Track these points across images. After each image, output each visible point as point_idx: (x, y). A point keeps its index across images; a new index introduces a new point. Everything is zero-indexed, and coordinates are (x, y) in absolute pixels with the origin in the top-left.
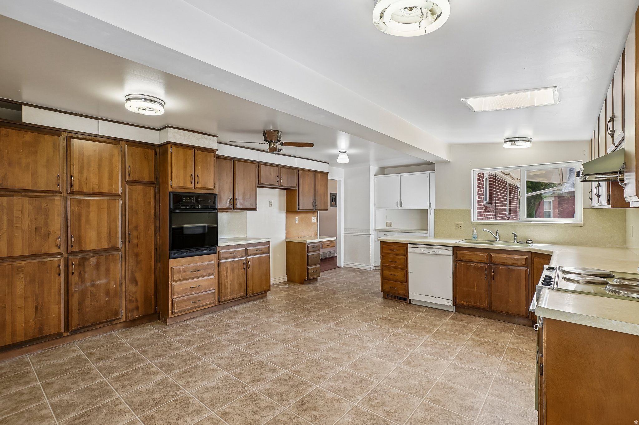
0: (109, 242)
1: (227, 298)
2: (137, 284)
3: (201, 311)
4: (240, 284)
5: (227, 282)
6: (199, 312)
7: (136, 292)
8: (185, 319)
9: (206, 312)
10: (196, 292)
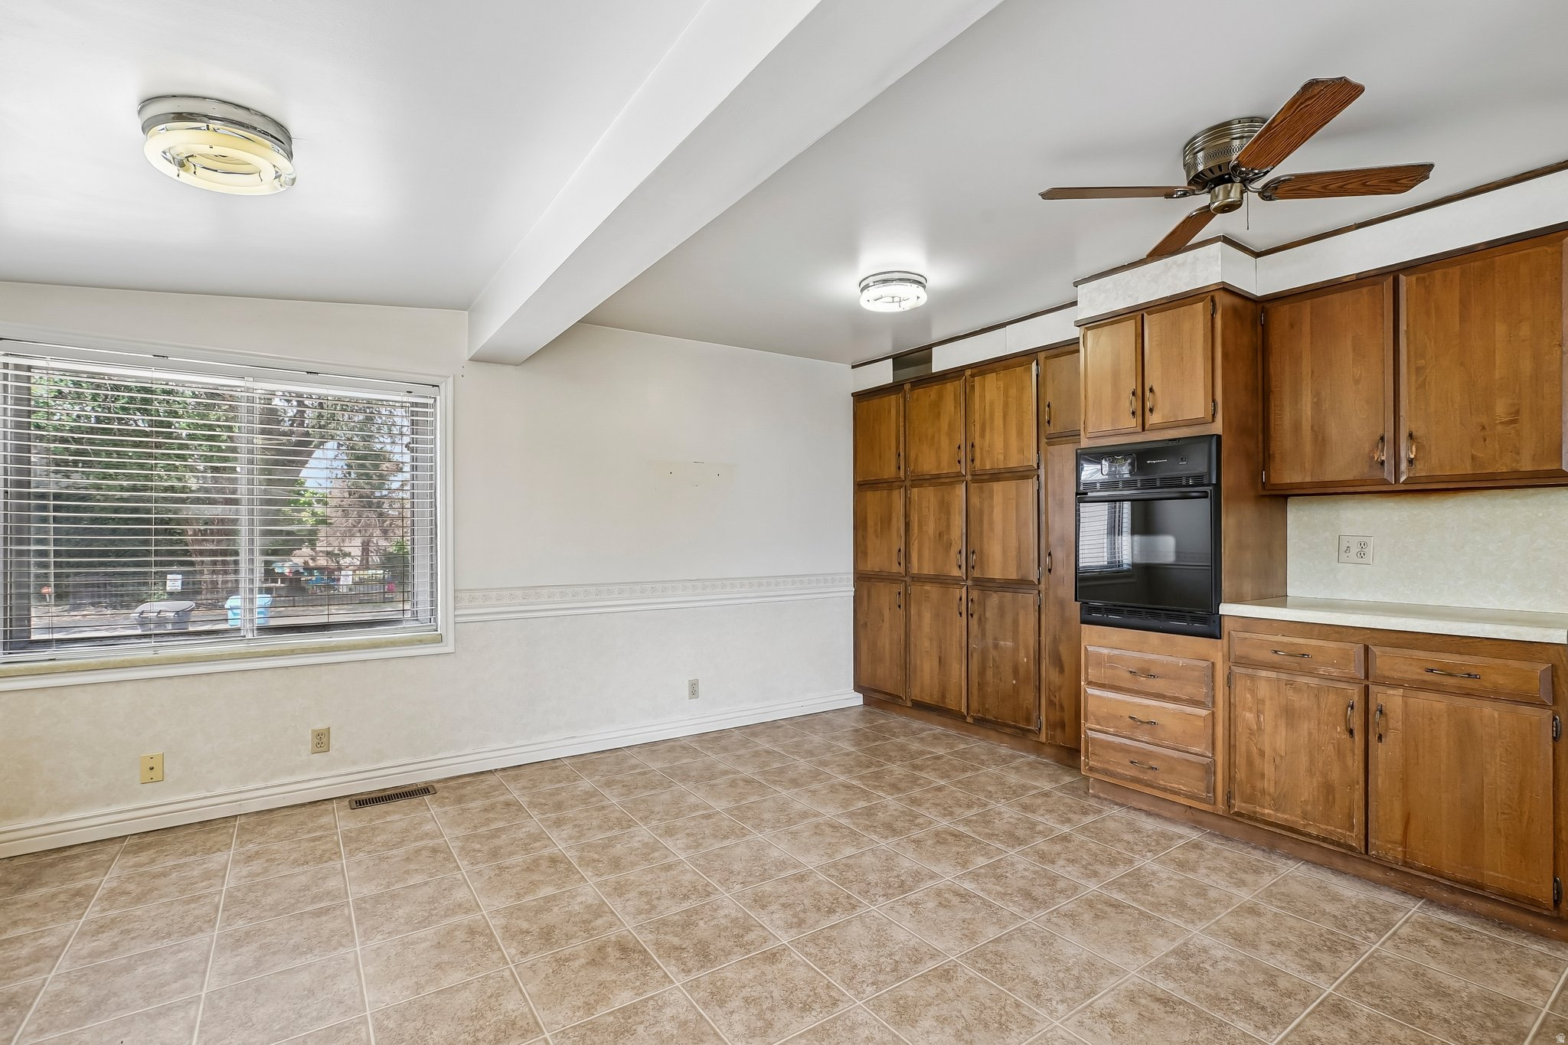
0: (1019, 567)
1: (1258, 809)
2: (1062, 671)
3: (1183, 809)
4: (1328, 789)
5: (1262, 753)
6: (1176, 808)
7: (1060, 688)
8: (1134, 804)
9: (1199, 823)
10: (1145, 738)
